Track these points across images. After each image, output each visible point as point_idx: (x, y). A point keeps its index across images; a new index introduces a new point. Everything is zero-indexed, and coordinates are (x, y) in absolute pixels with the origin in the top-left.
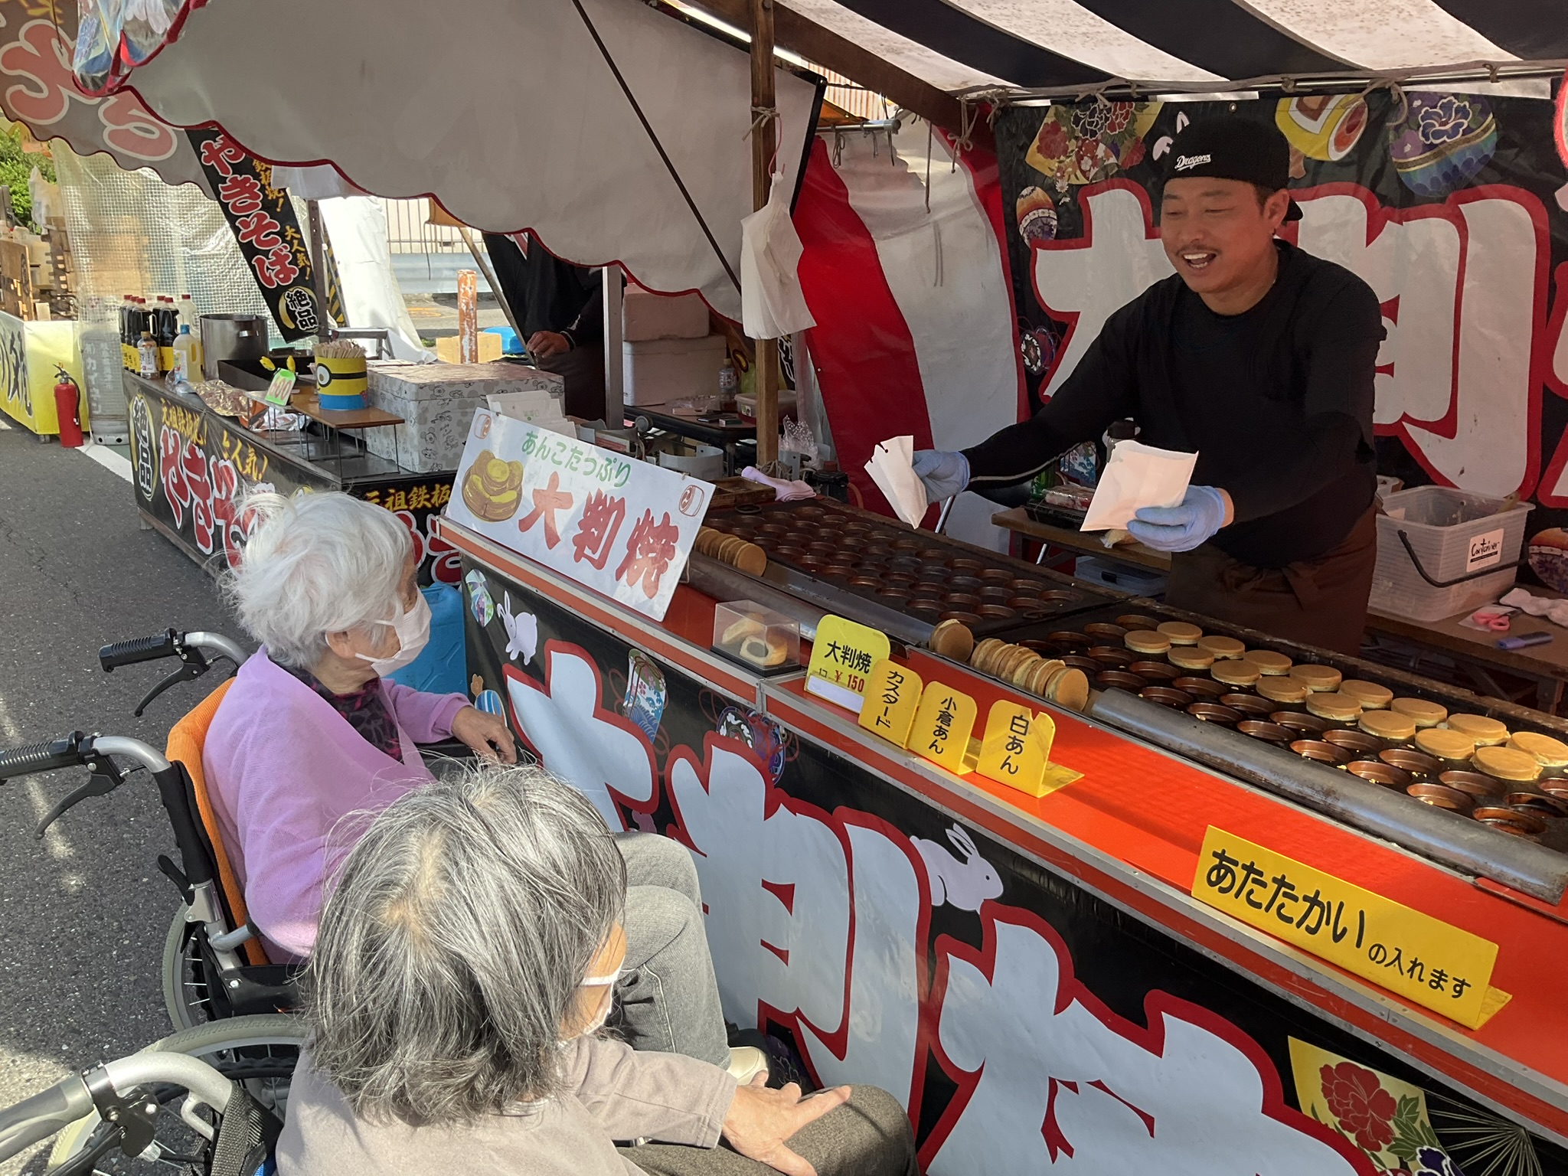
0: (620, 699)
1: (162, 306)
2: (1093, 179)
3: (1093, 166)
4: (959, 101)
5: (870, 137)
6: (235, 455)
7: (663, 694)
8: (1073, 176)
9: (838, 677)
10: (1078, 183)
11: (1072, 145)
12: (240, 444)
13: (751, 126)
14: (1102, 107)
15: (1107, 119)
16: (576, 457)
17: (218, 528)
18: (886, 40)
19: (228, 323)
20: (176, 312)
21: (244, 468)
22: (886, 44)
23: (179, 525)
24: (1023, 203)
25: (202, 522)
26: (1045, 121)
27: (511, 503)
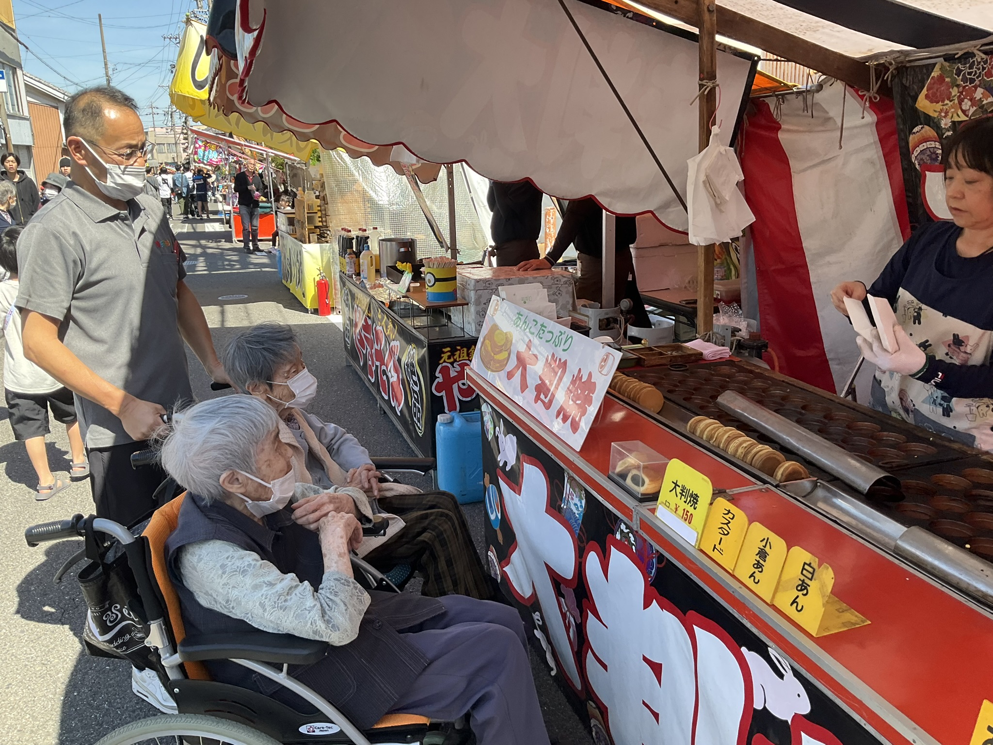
0: (559, 503)
1: (360, 234)
2: (972, 115)
3: (972, 106)
4: (868, 66)
5: (800, 98)
6: (383, 323)
7: (584, 502)
8: (955, 115)
9: (676, 509)
10: (960, 120)
11: (955, 91)
12: (385, 317)
13: (697, 93)
14: (979, 60)
15: (984, 69)
16: (543, 330)
17: (377, 366)
18: (804, 21)
19: (394, 243)
20: (368, 237)
21: (387, 331)
22: (804, 24)
23: (361, 364)
24: (914, 138)
25: (371, 364)
26: (933, 74)
27: (504, 359)
